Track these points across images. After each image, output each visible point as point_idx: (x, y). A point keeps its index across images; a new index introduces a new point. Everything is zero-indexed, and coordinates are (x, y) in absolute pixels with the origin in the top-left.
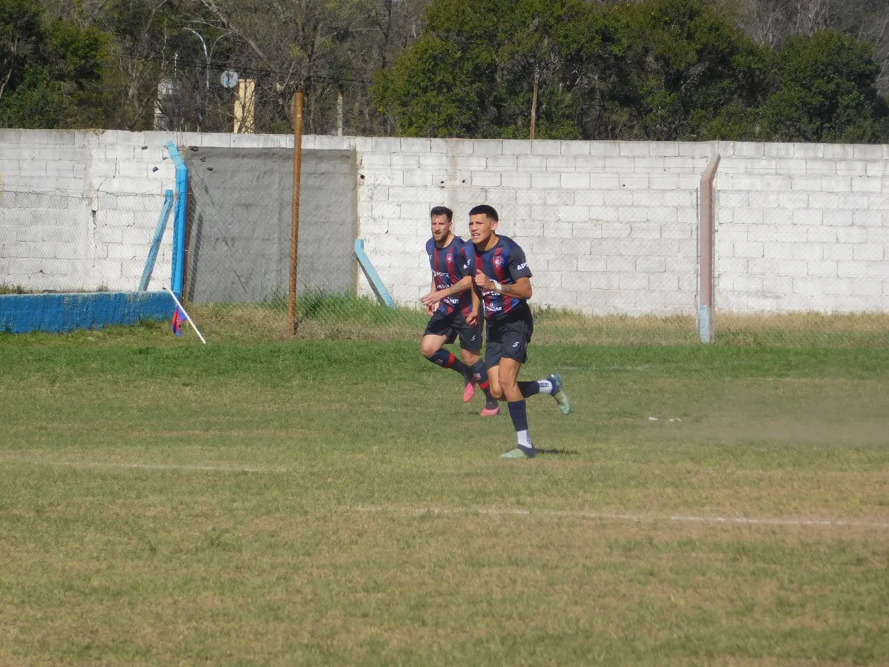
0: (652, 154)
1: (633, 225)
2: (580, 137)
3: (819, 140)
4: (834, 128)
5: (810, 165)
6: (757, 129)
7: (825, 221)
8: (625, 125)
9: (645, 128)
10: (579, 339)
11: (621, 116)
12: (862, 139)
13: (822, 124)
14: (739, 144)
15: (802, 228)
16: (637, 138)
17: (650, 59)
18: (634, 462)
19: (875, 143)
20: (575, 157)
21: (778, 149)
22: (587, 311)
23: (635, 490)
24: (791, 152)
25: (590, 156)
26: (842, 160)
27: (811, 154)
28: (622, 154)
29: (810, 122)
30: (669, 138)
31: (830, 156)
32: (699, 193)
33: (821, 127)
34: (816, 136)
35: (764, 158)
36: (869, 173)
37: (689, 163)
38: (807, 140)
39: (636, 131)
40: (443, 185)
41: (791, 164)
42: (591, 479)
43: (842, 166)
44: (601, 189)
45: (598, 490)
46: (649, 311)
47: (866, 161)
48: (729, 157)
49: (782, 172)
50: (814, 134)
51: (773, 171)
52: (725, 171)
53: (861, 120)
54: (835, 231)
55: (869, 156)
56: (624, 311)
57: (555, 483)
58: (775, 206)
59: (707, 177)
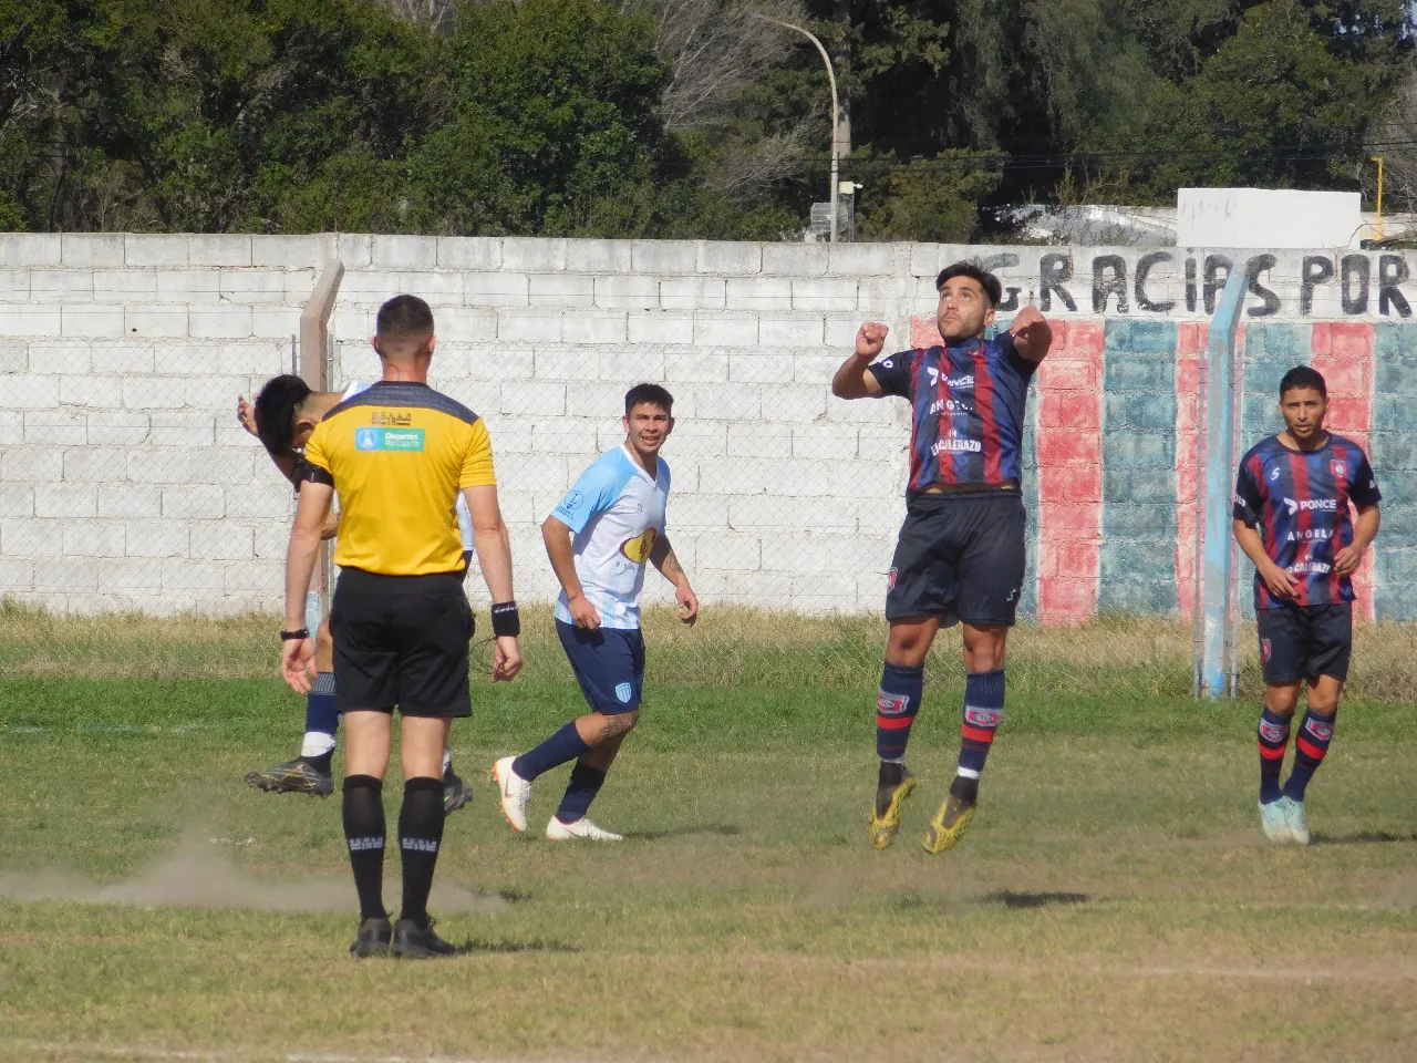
0: (194, 261)
1: (154, 417)
2: (23, 225)
3: (536, 231)
4: (569, 203)
5: (538, 285)
6: (404, 205)
7: (571, 408)
8: (117, 199)
9: (161, 204)
10: (41, 666)
11: (109, 178)
12: (631, 227)
13: (544, 195)
14: (382, 240)
15: (521, 421)
16: (145, 227)
17: (171, 55)
18: (191, 935)
19: (658, 236)
20: (30, 270)
21: (467, 252)
22: (56, 606)
23: (204, 997)
24: (496, 256)
25: (57, 268)
26: (605, 274)
27: (539, 261)
28: (130, 261)
29: (518, 191)
30: (213, 226)
31: (581, 265)
32: (298, 346)
33: (543, 204)
34: (531, 223)
35: (436, 269)
36: (666, 304)
37: (275, 281)
38: (515, 231)
39: (142, 210)
41: (497, 284)
42: (104, 973)
43: (607, 287)
44: (85, 339)
45: (122, 997)
46: (189, 603)
47: (660, 278)
48: (361, 270)
49: (476, 301)
50: (526, 217)
51: (456, 300)
52: (353, 298)
53: (630, 184)
54: (592, 428)
55: (664, 266)
56: (136, 608)
57: (31, 981)
58: (463, 374)
59: (314, 312)
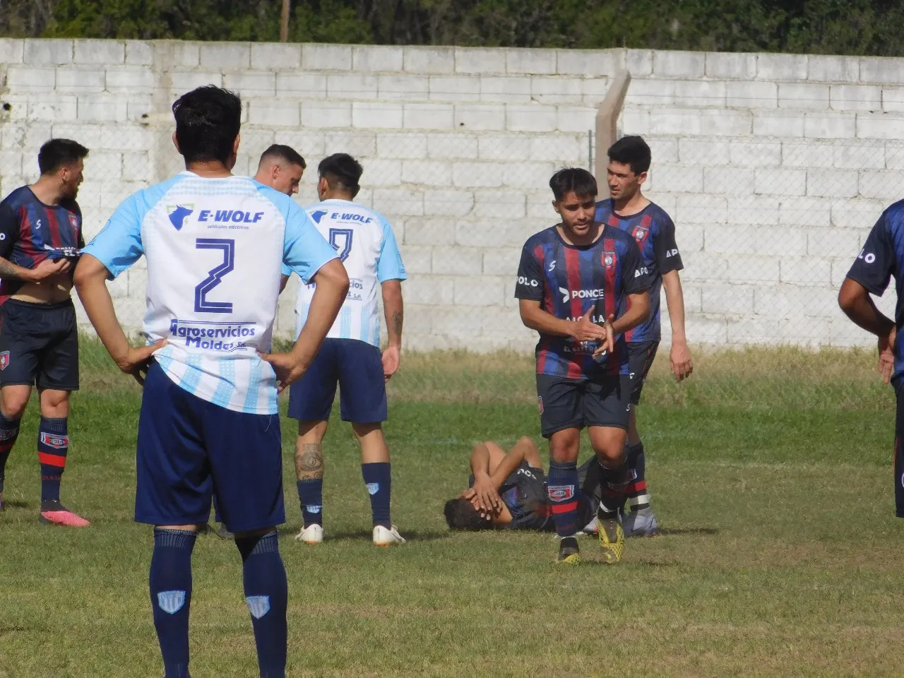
0: (511, 69)
1: (477, 194)
2: (368, 38)
3: (780, 48)
4: (808, 26)
5: (784, 91)
6: (675, 26)
7: (811, 191)
8: (445, 18)
9: (479, 22)
12: (856, 45)
13: (787, 19)
14: (661, 54)
15: (771, 200)
16: (467, 42)
18: (507, 608)
19: (878, 54)
20: (378, 74)
21: (729, 64)
23: (519, 658)
24: (752, 69)
25: (401, 73)
26: (840, 83)
27: (786, 72)
28: (459, 69)
29: (766, 16)
30: (522, 42)
31: (820, 76)
32: (594, 139)
33: (786, 26)
34: (777, 42)
35: (705, 78)
36: (887, 107)
37: (575, 87)
38: (764, 47)
39: (465, 28)
40: (146, 120)
41: (753, 90)
42: (438, 639)
43: (840, 93)
44: (422, 131)
45: (454, 658)
46: (504, 343)
47: (882, 86)
48: (643, 78)
49: (737, 103)
50: (772, 36)
51: (720, 102)
52: (637, 100)
53: (856, 12)
54: (827, 206)
55: (885, 77)
56: (462, 346)
57: (379, 645)
58: (725, 161)
59: (608, 111)
